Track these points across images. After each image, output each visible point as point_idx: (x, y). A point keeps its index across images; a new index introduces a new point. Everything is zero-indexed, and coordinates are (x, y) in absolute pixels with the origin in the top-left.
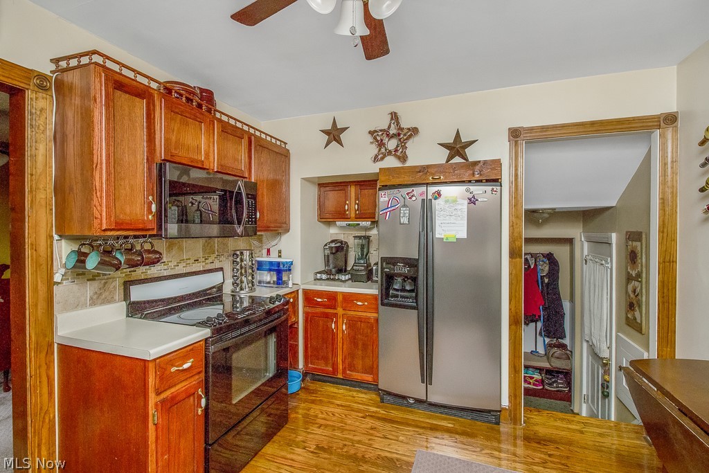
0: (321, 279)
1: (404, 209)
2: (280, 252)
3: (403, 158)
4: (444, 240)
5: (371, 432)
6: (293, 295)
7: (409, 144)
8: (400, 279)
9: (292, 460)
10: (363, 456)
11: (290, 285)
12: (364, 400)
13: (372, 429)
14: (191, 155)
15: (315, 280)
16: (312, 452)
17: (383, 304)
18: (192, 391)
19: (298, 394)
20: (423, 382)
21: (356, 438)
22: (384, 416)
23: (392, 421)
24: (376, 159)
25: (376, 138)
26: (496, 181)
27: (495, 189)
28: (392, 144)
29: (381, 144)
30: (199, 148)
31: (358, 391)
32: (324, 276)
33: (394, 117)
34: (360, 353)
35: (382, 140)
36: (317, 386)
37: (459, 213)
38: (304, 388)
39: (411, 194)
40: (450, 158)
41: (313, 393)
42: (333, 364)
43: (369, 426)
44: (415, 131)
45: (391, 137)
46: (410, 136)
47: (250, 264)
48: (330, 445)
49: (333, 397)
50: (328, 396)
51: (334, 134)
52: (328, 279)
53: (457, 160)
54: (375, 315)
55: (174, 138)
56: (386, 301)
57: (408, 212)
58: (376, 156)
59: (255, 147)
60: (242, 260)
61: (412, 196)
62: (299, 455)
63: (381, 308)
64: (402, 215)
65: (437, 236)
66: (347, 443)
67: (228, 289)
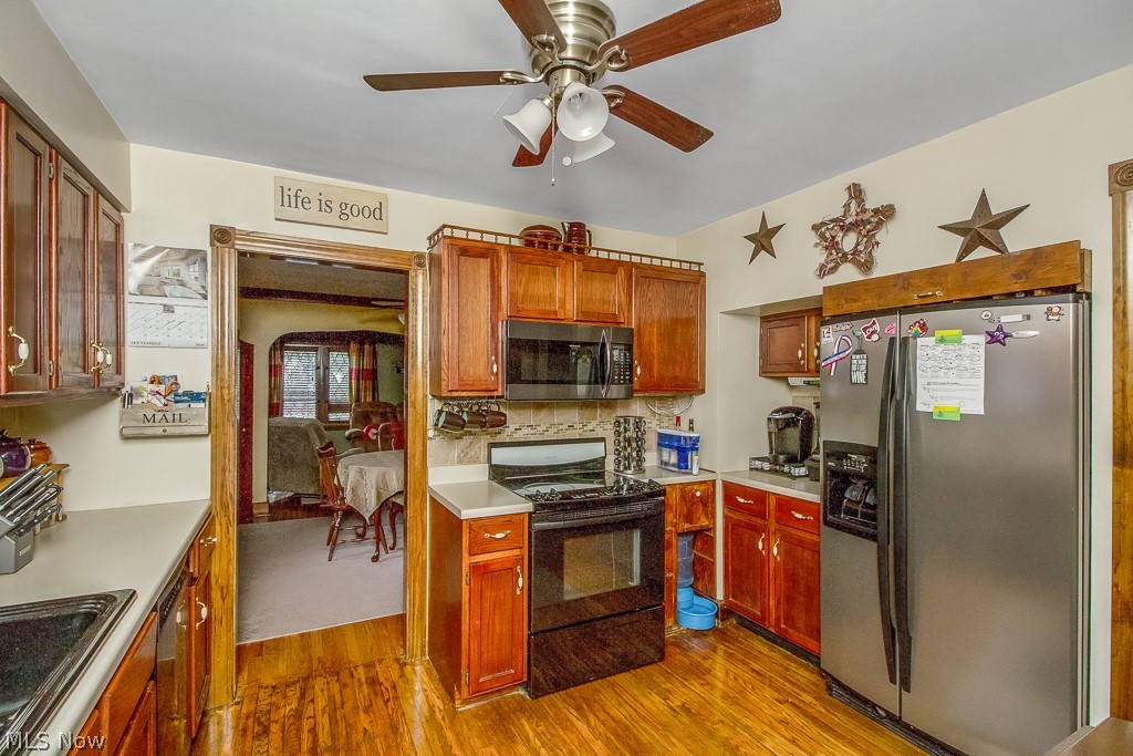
0: (762, 470)
1: (858, 357)
2: (691, 422)
3: (866, 266)
4: (935, 417)
5: (776, 724)
6: (703, 487)
7: (880, 236)
8: (860, 483)
9: (641, 704)
10: (737, 747)
11: (695, 471)
12: (802, 679)
13: (781, 721)
14: (542, 306)
15: (751, 469)
16: (671, 708)
17: (827, 523)
18: (509, 565)
19: (706, 635)
20: (893, 680)
21: (745, 721)
22: (817, 715)
23: (825, 727)
24: (823, 271)
25: (826, 234)
26: (1070, 289)
27: (1056, 310)
28: (849, 242)
29: (832, 245)
30: (552, 297)
31: (800, 665)
32: (767, 466)
33: (856, 192)
34: (802, 599)
35: (833, 238)
36: (742, 633)
37: (967, 363)
38: (718, 630)
39: (871, 330)
40: (966, 250)
41: (727, 641)
42: (762, 605)
43: (780, 716)
44: (886, 213)
45: (846, 229)
46: (880, 224)
47: (635, 435)
48: (702, 712)
49: (756, 659)
50: (747, 654)
51: (763, 240)
52: (770, 471)
53: (982, 253)
54: (815, 538)
55: (521, 292)
56: (830, 517)
57: (865, 362)
58: (822, 266)
59: (637, 280)
60: (626, 430)
61: (873, 333)
62: (653, 703)
63: (824, 529)
64: (854, 368)
65: (919, 407)
66: (726, 720)
67: (610, 466)
